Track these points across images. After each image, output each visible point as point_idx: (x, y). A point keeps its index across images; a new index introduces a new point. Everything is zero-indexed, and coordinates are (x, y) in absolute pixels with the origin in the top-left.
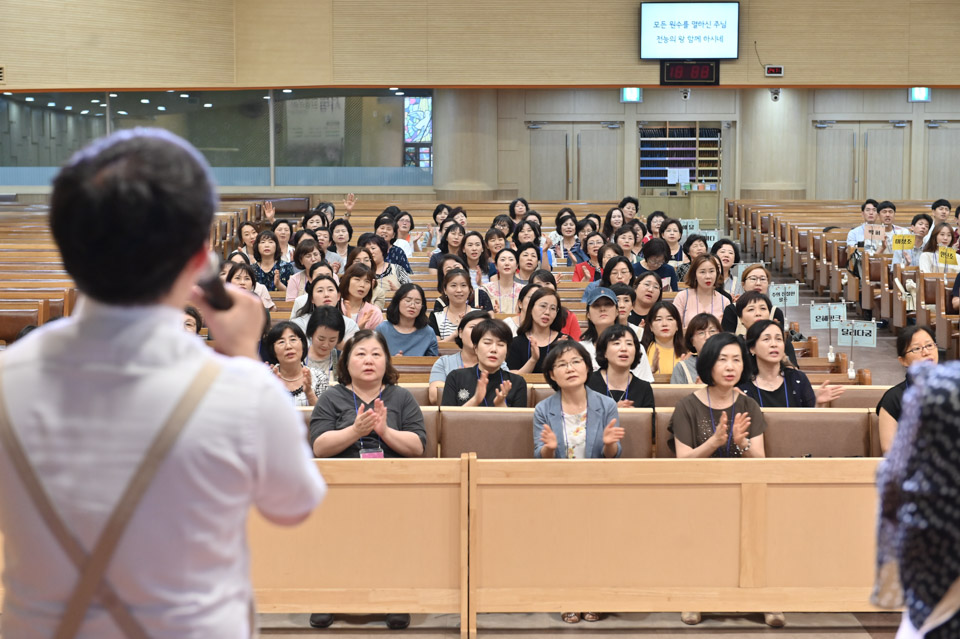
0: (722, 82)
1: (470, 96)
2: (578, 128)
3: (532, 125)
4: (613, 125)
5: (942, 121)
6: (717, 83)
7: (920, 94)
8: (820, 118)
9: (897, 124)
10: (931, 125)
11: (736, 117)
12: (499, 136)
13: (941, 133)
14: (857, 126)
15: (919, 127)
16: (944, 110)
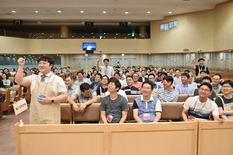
0: (94, 53)
1: (65, 55)
2: (80, 60)
3: (74, 59)
4: (85, 59)
5: (126, 59)
6: (93, 53)
7: (123, 55)
8: (110, 58)
9: (121, 59)
10: (125, 59)
11: (100, 58)
12: (69, 61)
13: (126, 60)
14: (115, 59)
15: (123, 59)
16: (126, 57)
